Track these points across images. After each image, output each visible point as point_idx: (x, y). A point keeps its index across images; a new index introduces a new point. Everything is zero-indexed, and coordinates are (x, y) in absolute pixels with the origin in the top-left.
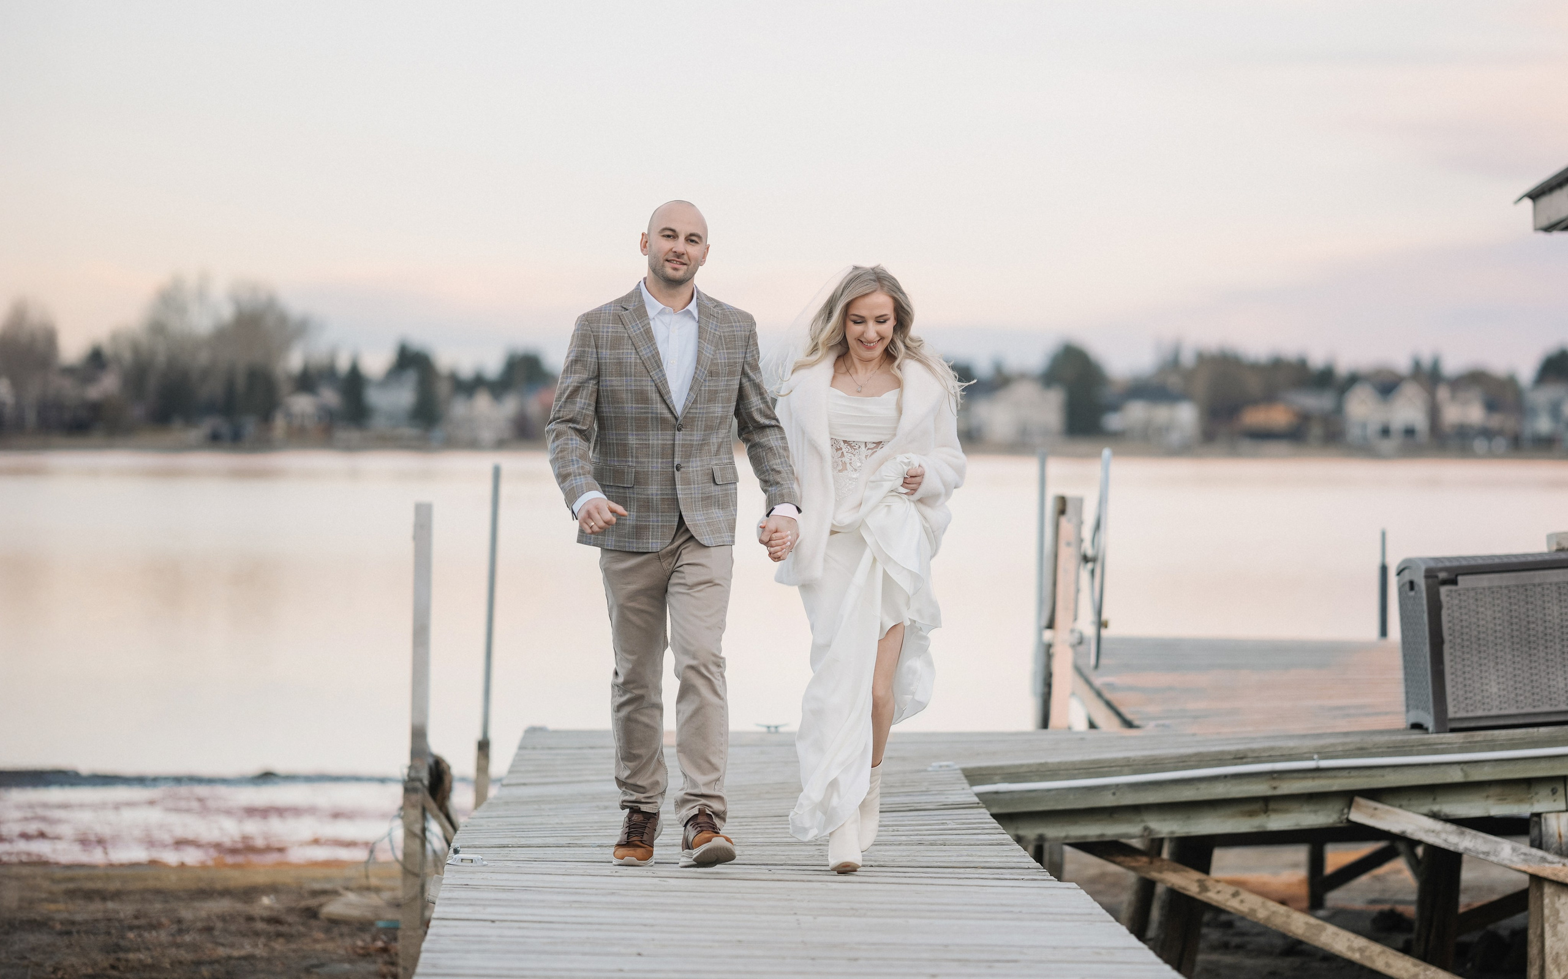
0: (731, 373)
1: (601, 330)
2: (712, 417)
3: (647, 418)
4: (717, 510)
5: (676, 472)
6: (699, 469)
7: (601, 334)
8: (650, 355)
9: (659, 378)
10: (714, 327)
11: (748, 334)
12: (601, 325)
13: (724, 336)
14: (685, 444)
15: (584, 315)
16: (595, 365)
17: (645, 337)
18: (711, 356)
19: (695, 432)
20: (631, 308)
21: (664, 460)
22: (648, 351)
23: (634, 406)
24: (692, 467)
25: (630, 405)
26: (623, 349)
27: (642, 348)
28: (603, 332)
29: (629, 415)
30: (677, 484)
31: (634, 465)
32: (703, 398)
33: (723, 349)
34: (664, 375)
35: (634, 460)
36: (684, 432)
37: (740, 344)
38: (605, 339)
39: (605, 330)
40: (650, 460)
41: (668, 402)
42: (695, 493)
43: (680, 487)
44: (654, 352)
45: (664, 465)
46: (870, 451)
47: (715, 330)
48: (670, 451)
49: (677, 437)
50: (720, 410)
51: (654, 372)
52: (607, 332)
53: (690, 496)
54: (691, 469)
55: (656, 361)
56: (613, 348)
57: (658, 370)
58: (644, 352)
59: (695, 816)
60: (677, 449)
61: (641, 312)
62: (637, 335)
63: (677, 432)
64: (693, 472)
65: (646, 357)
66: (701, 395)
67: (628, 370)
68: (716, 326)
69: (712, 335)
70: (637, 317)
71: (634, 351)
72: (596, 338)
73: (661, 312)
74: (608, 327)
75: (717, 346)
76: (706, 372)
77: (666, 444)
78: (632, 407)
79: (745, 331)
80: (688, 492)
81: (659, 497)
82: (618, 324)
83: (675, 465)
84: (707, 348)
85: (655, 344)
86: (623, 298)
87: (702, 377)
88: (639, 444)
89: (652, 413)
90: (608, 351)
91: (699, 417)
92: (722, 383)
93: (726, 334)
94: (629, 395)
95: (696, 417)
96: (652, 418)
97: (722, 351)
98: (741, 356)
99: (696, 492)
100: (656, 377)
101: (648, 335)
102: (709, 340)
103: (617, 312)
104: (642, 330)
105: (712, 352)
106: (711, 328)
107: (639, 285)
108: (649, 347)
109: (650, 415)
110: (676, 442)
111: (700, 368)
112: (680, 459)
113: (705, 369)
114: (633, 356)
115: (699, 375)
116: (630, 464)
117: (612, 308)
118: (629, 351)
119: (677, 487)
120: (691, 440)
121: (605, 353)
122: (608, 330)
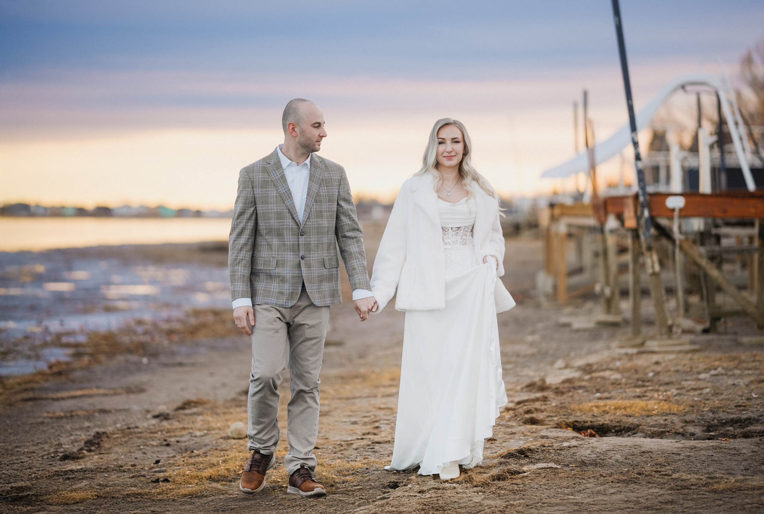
0: (330, 201)
1: (255, 177)
2: (321, 227)
3: (283, 229)
4: (325, 283)
5: (301, 260)
6: (316, 258)
7: (255, 179)
8: (284, 191)
9: (290, 205)
10: (319, 174)
11: (339, 178)
12: (255, 174)
13: (325, 179)
14: (306, 244)
15: (244, 168)
16: (252, 198)
17: (281, 180)
18: (316, 191)
19: (312, 236)
20: (272, 163)
21: (294, 253)
22: (283, 189)
23: (276, 221)
24: (312, 257)
25: (273, 221)
26: (269, 188)
27: (279, 187)
28: (256, 178)
29: (273, 227)
30: (302, 267)
31: (276, 256)
32: (313, 215)
33: (324, 187)
34: (293, 203)
35: (276, 253)
36: (305, 236)
37: (336, 183)
38: (257, 182)
39: (257, 177)
40: (286, 253)
41: (296, 218)
42: (313, 273)
43: (304, 269)
44: (286, 189)
45: (294, 256)
46: (454, 232)
47: (320, 176)
48: (297, 248)
49: (300, 240)
50: (326, 222)
51: (287, 201)
52: (259, 178)
53: (310, 274)
54: (312, 258)
55: (288, 195)
56: (262, 187)
57: (289, 200)
58: (281, 190)
59: (298, 470)
60: (301, 246)
61: (278, 165)
62: (276, 179)
63: (300, 237)
64: (313, 260)
65: (282, 192)
66: (311, 214)
67: (272, 200)
68: (321, 173)
69: (318, 178)
70: (276, 168)
71: (275, 189)
72: (252, 182)
73: (289, 165)
74: (259, 175)
75: (320, 185)
76: (313, 200)
77: (295, 244)
78: (275, 222)
79: (337, 176)
80: (309, 272)
81: (291, 275)
82: (264, 173)
83: (300, 256)
84: (314, 186)
85: (287, 184)
86: (267, 157)
87: (311, 203)
88: (280, 244)
89: (286, 225)
90: (260, 189)
91: (312, 227)
92: (325, 206)
93: (327, 178)
94: (273, 215)
95: (311, 227)
96: (286, 228)
97: (323, 188)
98: (336, 191)
99: (315, 272)
100: (288, 204)
101: (283, 178)
102: (315, 181)
103: (264, 166)
104: (279, 176)
105: (317, 189)
106: (317, 174)
107: (276, 149)
108: (283, 187)
109: (285, 227)
110: (300, 243)
111: (309, 198)
112: (303, 253)
113: (312, 199)
114: (275, 192)
115: (309, 202)
116: (274, 256)
117: (261, 163)
118: (272, 189)
119: (302, 269)
120: (309, 241)
121: (258, 191)
122: (259, 177)
